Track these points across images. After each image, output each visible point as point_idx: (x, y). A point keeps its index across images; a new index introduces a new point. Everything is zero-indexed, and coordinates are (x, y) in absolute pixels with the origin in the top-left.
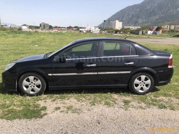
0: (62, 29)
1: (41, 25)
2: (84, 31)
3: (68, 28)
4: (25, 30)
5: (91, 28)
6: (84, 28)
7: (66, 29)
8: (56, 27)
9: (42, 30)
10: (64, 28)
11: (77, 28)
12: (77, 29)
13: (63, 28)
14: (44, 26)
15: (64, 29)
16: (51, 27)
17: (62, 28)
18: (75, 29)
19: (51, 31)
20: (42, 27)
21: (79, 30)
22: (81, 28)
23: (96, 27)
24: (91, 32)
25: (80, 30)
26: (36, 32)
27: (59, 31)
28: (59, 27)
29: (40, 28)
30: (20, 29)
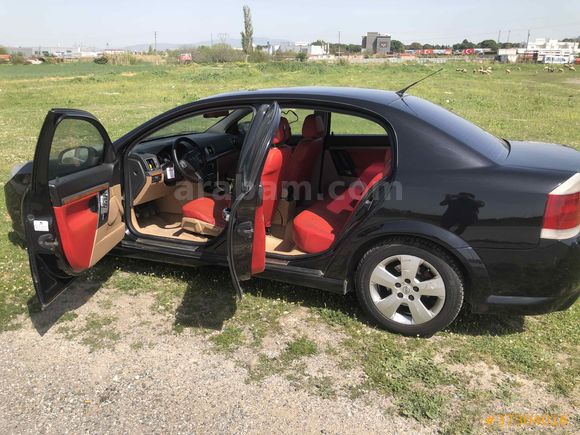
0: (436, 51)
1: (365, 40)
2: (513, 59)
3: (455, 47)
4: (315, 58)
5: (544, 46)
6: (517, 46)
7: (449, 52)
8: (415, 47)
9: (367, 57)
10: (443, 48)
11: (491, 48)
12: (488, 50)
13: (438, 47)
14: (375, 44)
15: (442, 51)
16: (396, 48)
17: (434, 48)
18: (481, 50)
19: (393, 60)
20: (370, 46)
21: (496, 53)
22: (504, 46)
23: (571, 41)
24: (540, 59)
25: (501, 52)
26: (342, 63)
27: (420, 61)
28: (426, 47)
29: (363, 50)
30: (302, 56)
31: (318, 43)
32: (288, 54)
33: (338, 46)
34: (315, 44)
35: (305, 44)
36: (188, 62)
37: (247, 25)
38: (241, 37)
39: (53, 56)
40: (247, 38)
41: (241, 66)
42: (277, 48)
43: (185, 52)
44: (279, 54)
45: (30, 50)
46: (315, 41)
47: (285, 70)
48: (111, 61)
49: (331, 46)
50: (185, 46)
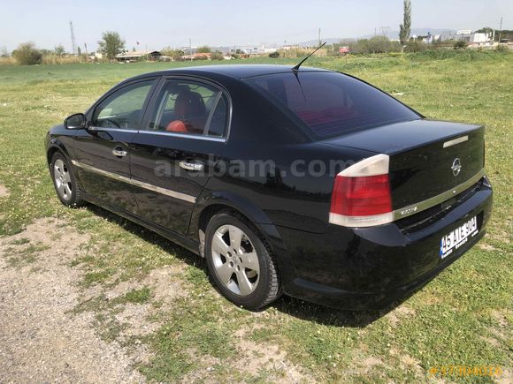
4: (476, 46)
30: (461, 44)
31: (483, 31)
32: (447, 43)
33: (505, 32)
34: (480, 32)
35: (467, 32)
36: (346, 53)
37: (407, 18)
38: (399, 30)
39: (243, 53)
40: (405, 30)
41: (394, 56)
42: (437, 37)
43: (343, 45)
44: (437, 44)
45: (228, 48)
46: (481, 28)
47: (435, 58)
48: (281, 55)
49: (497, 32)
50: (344, 40)
